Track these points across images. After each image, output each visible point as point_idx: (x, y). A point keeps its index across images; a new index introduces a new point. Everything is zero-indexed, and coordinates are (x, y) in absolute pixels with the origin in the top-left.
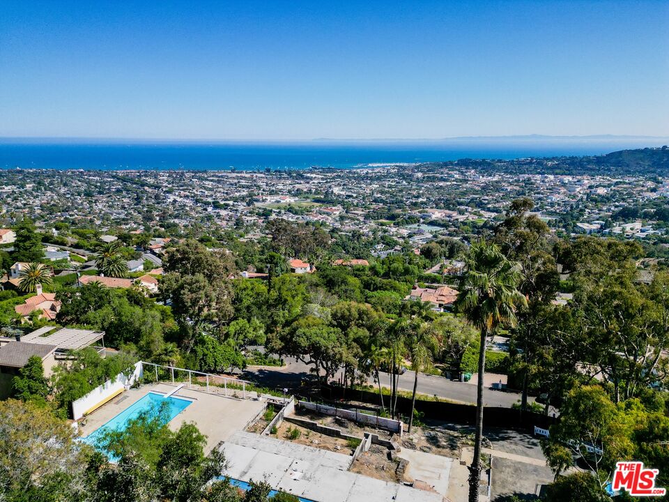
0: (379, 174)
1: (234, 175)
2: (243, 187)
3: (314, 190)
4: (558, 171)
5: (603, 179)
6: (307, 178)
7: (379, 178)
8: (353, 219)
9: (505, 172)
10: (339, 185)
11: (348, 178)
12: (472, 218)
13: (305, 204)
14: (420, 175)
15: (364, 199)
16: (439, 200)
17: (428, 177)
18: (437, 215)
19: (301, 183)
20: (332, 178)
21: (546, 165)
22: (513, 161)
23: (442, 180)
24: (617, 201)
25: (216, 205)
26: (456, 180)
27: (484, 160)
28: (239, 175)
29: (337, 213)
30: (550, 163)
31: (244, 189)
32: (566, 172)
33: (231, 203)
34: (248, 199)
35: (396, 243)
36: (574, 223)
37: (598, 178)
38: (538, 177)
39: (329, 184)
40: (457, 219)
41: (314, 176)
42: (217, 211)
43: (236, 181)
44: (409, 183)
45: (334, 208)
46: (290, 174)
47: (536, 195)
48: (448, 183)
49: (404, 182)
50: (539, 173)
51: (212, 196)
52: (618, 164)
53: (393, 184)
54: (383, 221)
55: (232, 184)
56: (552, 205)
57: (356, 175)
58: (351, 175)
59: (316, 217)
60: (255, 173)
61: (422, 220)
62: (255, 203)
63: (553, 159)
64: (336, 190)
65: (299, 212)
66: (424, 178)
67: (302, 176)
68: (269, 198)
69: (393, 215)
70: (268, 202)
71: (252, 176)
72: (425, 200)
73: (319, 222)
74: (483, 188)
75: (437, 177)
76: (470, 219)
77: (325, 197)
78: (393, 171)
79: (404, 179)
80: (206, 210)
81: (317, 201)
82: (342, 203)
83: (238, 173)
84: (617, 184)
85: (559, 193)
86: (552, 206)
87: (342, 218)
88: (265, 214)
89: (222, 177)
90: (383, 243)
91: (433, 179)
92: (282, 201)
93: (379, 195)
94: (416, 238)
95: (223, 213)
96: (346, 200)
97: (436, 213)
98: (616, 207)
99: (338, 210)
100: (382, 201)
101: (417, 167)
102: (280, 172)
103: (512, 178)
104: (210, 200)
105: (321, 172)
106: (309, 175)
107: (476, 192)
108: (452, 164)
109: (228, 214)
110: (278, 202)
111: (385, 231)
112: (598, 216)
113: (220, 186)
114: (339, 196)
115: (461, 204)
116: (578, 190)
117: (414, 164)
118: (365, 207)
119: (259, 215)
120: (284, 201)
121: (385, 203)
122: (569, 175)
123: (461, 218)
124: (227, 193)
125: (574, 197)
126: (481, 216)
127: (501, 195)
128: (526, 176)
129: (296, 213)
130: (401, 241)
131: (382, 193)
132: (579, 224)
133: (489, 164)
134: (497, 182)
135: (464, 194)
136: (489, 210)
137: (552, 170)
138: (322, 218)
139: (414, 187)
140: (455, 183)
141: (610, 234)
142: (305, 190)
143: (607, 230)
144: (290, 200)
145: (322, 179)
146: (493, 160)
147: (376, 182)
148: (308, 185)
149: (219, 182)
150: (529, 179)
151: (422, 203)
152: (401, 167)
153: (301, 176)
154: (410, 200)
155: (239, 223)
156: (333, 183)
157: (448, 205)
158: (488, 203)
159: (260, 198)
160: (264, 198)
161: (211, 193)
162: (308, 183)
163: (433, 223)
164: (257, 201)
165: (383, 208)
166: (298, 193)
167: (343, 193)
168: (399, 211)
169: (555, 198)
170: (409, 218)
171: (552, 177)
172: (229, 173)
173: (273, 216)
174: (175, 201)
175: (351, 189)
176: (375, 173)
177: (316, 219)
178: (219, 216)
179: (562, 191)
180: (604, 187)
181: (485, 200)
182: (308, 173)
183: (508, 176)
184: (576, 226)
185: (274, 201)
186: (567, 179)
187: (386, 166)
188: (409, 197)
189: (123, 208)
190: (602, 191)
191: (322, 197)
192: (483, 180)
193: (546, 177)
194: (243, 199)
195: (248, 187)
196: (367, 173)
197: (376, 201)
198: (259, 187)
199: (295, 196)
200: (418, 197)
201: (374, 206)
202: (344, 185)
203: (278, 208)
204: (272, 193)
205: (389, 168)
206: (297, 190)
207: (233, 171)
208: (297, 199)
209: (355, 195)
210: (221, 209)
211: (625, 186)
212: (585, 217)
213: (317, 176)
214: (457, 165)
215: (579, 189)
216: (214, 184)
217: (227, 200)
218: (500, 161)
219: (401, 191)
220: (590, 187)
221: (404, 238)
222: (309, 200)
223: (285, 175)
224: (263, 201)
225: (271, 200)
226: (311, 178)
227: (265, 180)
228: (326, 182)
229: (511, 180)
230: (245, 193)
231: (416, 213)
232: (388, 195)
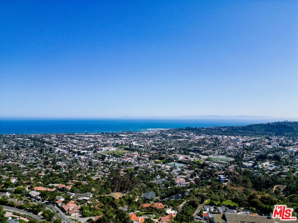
0: (152, 134)
1: (87, 136)
2: (91, 142)
3: (124, 144)
4: (228, 133)
5: (247, 138)
6: (121, 137)
7: (152, 137)
8: (143, 160)
9: (206, 134)
10: (135, 140)
11: (139, 136)
12: (197, 159)
13: (121, 151)
14: (170, 135)
15: (147, 148)
16: (180, 148)
17: (174, 136)
18: (181, 158)
19: (118, 140)
20: (132, 137)
21: (222, 130)
22: (208, 128)
23: (180, 138)
24: (256, 150)
25: (79, 153)
26: (186, 138)
27: (196, 128)
28: (89, 136)
29: (136, 156)
30: (223, 130)
31: (92, 144)
32: (231, 134)
33: (86, 151)
34: (94, 149)
35: (165, 175)
36: (242, 163)
37: (245, 137)
38: (220, 136)
39: (130, 140)
40: (190, 160)
41: (123, 135)
42: (79, 156)
43: (88, 139)
44: (166, 139)
45: (134, 153)
46: (112, 135)
47: (222, 146)
48: (183, 140)
49: (164, 139)
50: (220, 135)
51: (77, 148)
52: (251, 130)
53: (159, 140)
54: (157, 160)
55: (86, 141)
56: (229, 151)
57: (142, 135)
58: (140, 135)
59: (126, 159)
60: (97, 134)
61: (175, 160)
62: (97, 151)
63: (225, 127)
64: (134, 143)
65: (118, 156)
66: (172, 137)
67: (118, 136)
68: (104, 148)
69: (162, 157)
70: (103, 151)
71: (95, 136)
72: (174, 149)
73: (128, 162)
74: (199, 143)
75: (178, 136)
76: (196, 159)
77: (129, 147)
78: (158, 133)
79: (163, 137)
80: (74, 156)
81: (126, 149)
82: (138, 151)
83: (88, 134)
84: (254, 140)
85: (231, 145)
86: (230, 153)
87: (139, 159)
88: (103, 158)
89: (81, 137)
90: (160, 175)
91: (175, 137)
92: (110, 150)
93: (154, 146)
94: (174, 171)
95: (82, 157)
96: (139, 149)
97: (181, 157)
98: (256, 153)
99: (136, 154)
100: (155, 149)
101: (168, 131)
102: (108, 134)
103: (210, 137)
104: (76, 150)
105: (126, 134)
106: (121, 135)
107: (195, 145)
108: (183, 129)
109: (85, 158)
110: (108, 150)
111: (159, 167)
112: (250, 158)
113: (80, 142)
114: (136, 146)
115: (190, 151)
116: (238, 143)
117: (166, 129)
118: (148, 153)
119: (99, 158)
120: (111, 150)
121: (157, 150)
122: (232, 135)
123: (192, 159)
124: (84, 146)
125: (237, 147)
126: (200, 158)
127: (206, 146)
128: (215, 136)
129: (117, 157)
130: (167, 173)
131: (155, 145)
132: (243, 163)
133: (198, 130)
134: (203, 139)
135: (190, 145)
136: (203, 154)
137: (225, 133)
138: (129, 160)
139: (168, 141)
140: (185, 139)
141: (258, 168)
142: (120, 144)
143: (256, 167)
144: (114, 149)
145: (127, 137)
146: (200, 128)
147: (151, 139)
148: (121, 141)
149: (80, 140)
150: (217, 138)
151: (173, 150)
152: (161, 131)
153: (117, 136)
154: (168, 149)
155: (90, 163)
156: (133, 139)
157: (186, 152)
158: (202, 151)
159: (100, 148)
160: (101, 148)
161: (77, 146)
162: (121, 139)
163: (180, 162)
164: (98, 150)
165: (156, 153)
166: (117, 145)
167: (137, 145)
168: (164, 155)
169: (230, 148)
170: (169, 159)
171: (226, 137)
172: (85, 134)
173: (106, 159)
174: (59, 151)
175: (141, 142)
176: (151, 134)
177: (126, 160)
178: (80, 159)
179: (232, 144)
180: (248, 142)
181: (200, 149)
182: (121, 134)
183: (208, 136)
184: (242, 164)
185: (106, 150)
186: (233, 138)
187: (155, 130)
188: (167, 147)
189: (34, 156)
190: (248, 144)
191: (128, 147)
192: (197, 138)
193: (224, 137)
194: (91, 149)
195: (94, 142)
196: (147, 134)
197: (152, 149)
198: (99, 142)
199: (115, 147)
200: (171, 147)
201: (152, 152)
202: (138, 140)
203: (108, 154)
204: (105, 146)
205: (156, 131)
206: (117, 144)
207: (86, 134)
208: (117, 148)
209: (143, 146)
210: (81, 155)
211: (257, 141)
212: (245, 158)
213: (125, 136)
214: (185, 130)
215: (239, 143)
216: (78, 141)
217: (84, 150)
218: (203, 128)
219: (163, 144)
220: (243, 142)
221: (168, 171)
222: (122, 149)
223: (110, 135)
224: (101, 150)
225: (104, 149)
226: (122, 137)
227: (102, 138)
228: (129, 139)
229: (209, 138)
230: (92, 146)
231: (172, 156)
232: (158, 146)
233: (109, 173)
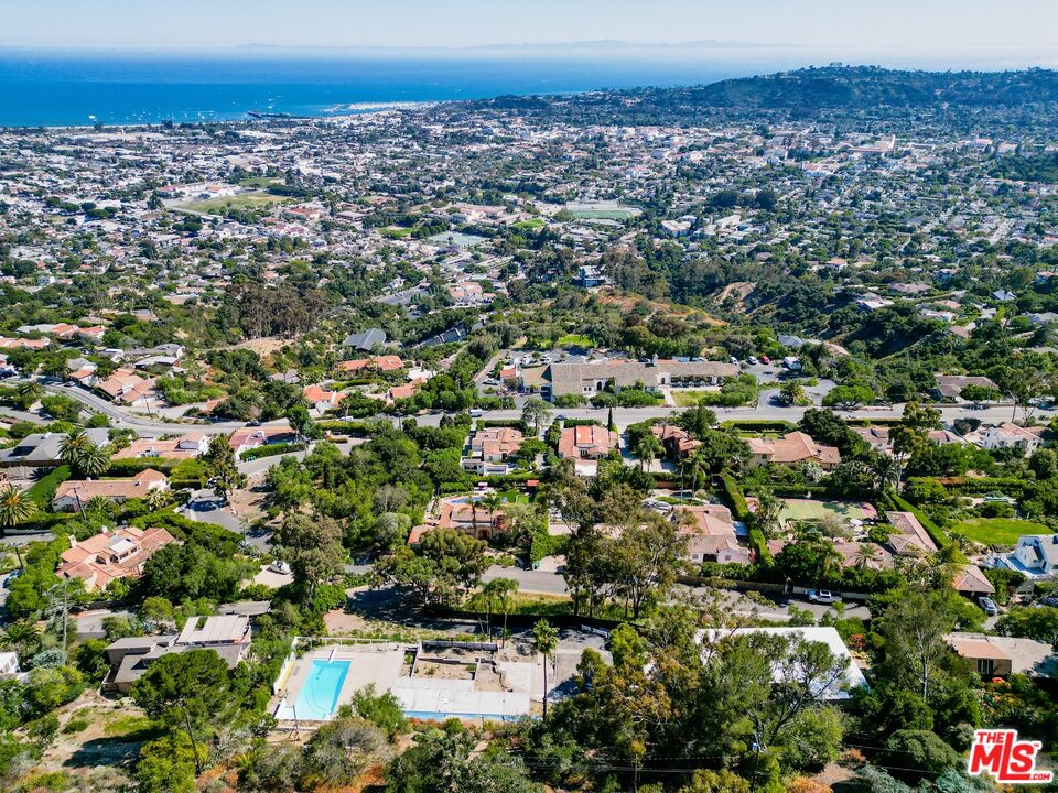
0: (371, 128)
1: (104, 137)
2: (129, 165)
3: (264, 169)
4: (640, 118)
5: (699, 132)
6: (246, 140)
7: (372, 139)
8: (345, 228)
9: (567, 121)
10: (306, 155)
11: (320, 137)
12: (526, 218)
13: (258, 199)
14: (438, 129)
15: (355, 184)
16: (474, 182)
17: (453, 135)
18: (474, 215)
19: (237, 154)
20: (291, 141)
21: (624, 105)
22: (577, 98)
23: (475, 139)
24: (714, 176)
25: (89, 211)
26: (497, 140)
27: (534, 97)
28: (113, 137)
29: (316, 216)
30: (629, 102)
31: (132, 170)
32: (652, 119)
33: (117, 204)
34: (149, 193)
35: (421, 275)
36: (659, 222)
37: (692, 131)
38: (614, 130)
39: (288, 154)
40: (504, 222)
41: (257, 134)
42: (96, 223)
43: (111, 151)
44: (424, 148)
45: (308, 205)
46: (211, 132)
47: (612, 168)
48: (485, 147)
49: (416, 147)
50: (615, 123)
51: (74, 190)
52: (719, 102)
53: (398, 150)
54: (393, 228)
55: (105, 160)
56: (632, 186)
57: (332, 132)
58: (323, 132)
59: (282, 227)
60: (143, 130)
61: (453, 226)
62: (163, 201)
63: (636, 92)
64: (305, 167)
65: (251, 220)
66: (446, 136)
67: (236, 135)
68: (186, 189)
69: (408, 218)
70: (186, 199)
71: (140, 138)
72: (453, 184)
73: (289, 239)
74: (538, 157)
75: (467, 134)
76: (522, 219)
77: (288, 182)
78: (393, 121)
79: (414, 138)
80: (73, 222)
81: (275, 191)
82: (321, 195)
83: (109, 131)
84: (717, 141)
85: (641, 162)
86: (632, 189)
87: (327, 227)
88: (191, 226)
89: (79, 142)
90: (402, 277)
91: (458, 139)
92: (213, 195)
93: (379, 176)
94: (449, 261)
95: (109, 226)
96: (326, 189)
97: (473, 212)
98: (712, 186)
99: (316, 210)
100: (385, 188)
101: (433, 112)
102: (190, 126)
103: (577, 134)
104: (73, 199)
105: (269, 126)
106: (247, 133)
107: (526, 165)
108: (487, 106)
109: (119, 230)
110: (206, 197)
111: (400, 252)
112: (687, 204)
113: (83, 164)
114: (311, 179)
115: (507, 189)
116: (666, 155)
117: (426, 105)
118: (360, 203)
119: (178, 229)
120: (217, 195)
121: (392, 192)
122: (655, 125)
123: (510, 219)
124: (102, 182)
125: (661, 168)
126: (537, 213)
127: (563, 168)
128: (597, 129)
129: (245, 221)
130: (426, 269)
131: (385, 170)
132: (665, 223)
133: (543, 105)
134: (556, 142)
135: (509, 169)
136: (548, 200)
137: (634, 117)
138: (293, 230)
139: (433, 156)
140: (494, 145)
141: (702, 236)
142: (249, 169)
143: (698, 232)
144: (225, 192)
145: (275, 141)
146: (549, 97)
147: (369, 147)
148: (250, 157)
149: (77, 155)
150: (601, 137)
151: (449, 190)
152: (406, 112)
153: (232, 137)
154: (430, 184)
155: (148, 249)
156: (296, 150)
157: (491, 193)
158: (545, 188)
159: (169, 189)
160: (178, 190)
161: (73, 183)
162: (250, 152)
163: (469, 231)
164: (166, 196)
165: (390, 202)
166: (237, 176)
167: (317, 172)
168: (415, 210)
169: (638, 171)
170: (433, 223)
171: (631, 131)
172: (92, 132)
173: (205, 231)
175: (329, 162)
176: (365, 126)
177: (282, 232)
178: (101, 234)
179: (646, 158)
180: (699, 148)
181: (541, 180)
182: (245, 128)
183: (572, 129)
184: (660, 227)
185: (197, 194)
186: (653, 133)
187: (381, 110)
188: (428, 178)
190: (696, 157)
191: (283, 182)
192: (536, 137)
193: (624, 132)
194: (138, 194)
195: (139, 165)
196: (351, 127)
197: (375, 189)
198: (161, 166)
199: (232, 182)
200: (441, 179)
201: (374, 198)
202: (316, 154)
203: (211, 212)
204: (190, 178)
205: (386, 113)
206: (235, 170)
207: (98, 128)
208: (238, 188)
209: (338, 176)
210: (101, 218)
211: (726, 145)
212: (674, 206)
213: (263, 135)
214: (495, 106)
215: (669, 152)
216: (70, 160)
217: (106, 198)
218: (558, 98)
219: (413, 166)
220: (682, 150)
221: (429, 263)
222: (260, 190)
223: (203, 135)
224: (178, 196)
225: (191, 191)
226: (255, 141)
227: (169, 148)
228: (283, 149)
229: (576, 138)
230: (136, 180)
231: (442, 212)
232: (393, 175)
233: (226, 280)
